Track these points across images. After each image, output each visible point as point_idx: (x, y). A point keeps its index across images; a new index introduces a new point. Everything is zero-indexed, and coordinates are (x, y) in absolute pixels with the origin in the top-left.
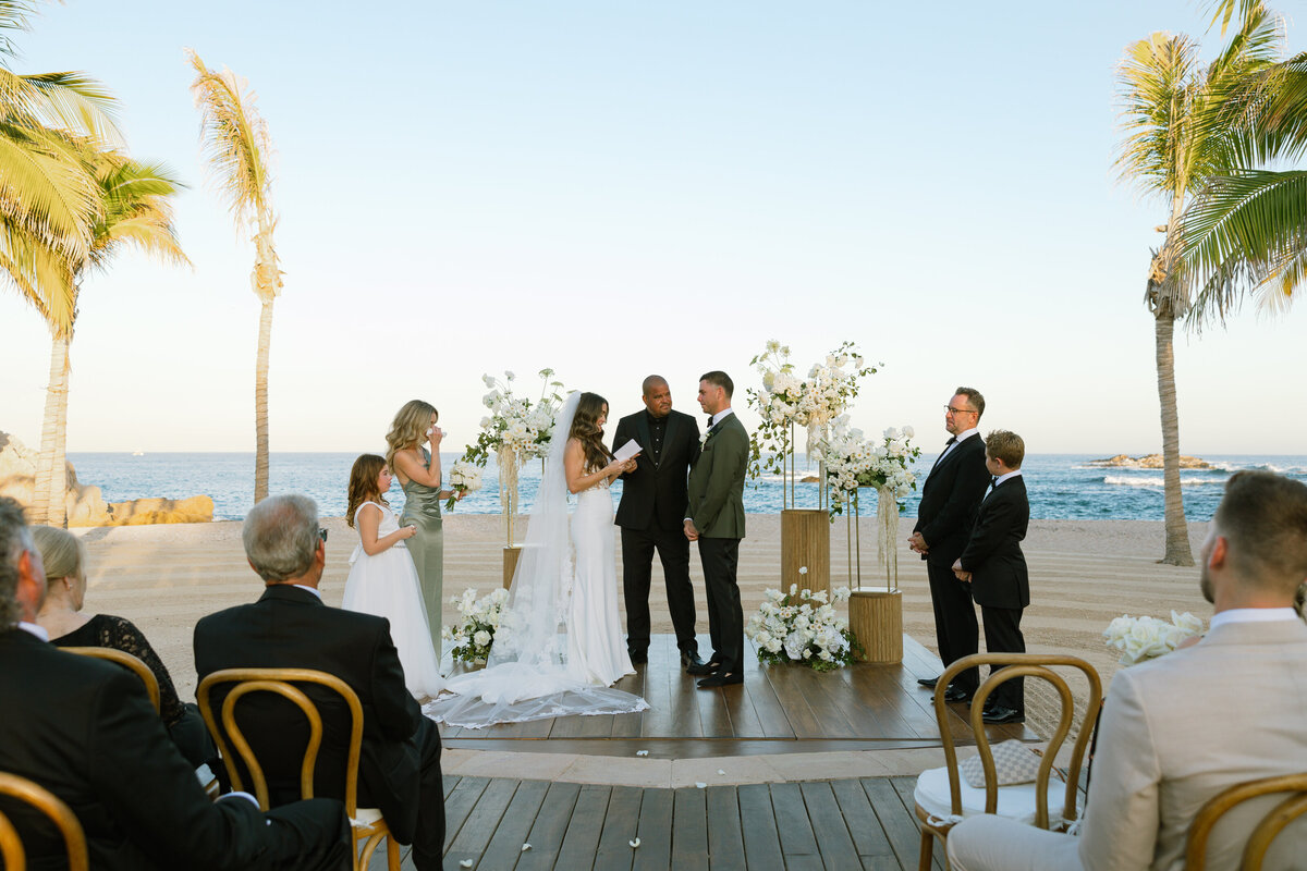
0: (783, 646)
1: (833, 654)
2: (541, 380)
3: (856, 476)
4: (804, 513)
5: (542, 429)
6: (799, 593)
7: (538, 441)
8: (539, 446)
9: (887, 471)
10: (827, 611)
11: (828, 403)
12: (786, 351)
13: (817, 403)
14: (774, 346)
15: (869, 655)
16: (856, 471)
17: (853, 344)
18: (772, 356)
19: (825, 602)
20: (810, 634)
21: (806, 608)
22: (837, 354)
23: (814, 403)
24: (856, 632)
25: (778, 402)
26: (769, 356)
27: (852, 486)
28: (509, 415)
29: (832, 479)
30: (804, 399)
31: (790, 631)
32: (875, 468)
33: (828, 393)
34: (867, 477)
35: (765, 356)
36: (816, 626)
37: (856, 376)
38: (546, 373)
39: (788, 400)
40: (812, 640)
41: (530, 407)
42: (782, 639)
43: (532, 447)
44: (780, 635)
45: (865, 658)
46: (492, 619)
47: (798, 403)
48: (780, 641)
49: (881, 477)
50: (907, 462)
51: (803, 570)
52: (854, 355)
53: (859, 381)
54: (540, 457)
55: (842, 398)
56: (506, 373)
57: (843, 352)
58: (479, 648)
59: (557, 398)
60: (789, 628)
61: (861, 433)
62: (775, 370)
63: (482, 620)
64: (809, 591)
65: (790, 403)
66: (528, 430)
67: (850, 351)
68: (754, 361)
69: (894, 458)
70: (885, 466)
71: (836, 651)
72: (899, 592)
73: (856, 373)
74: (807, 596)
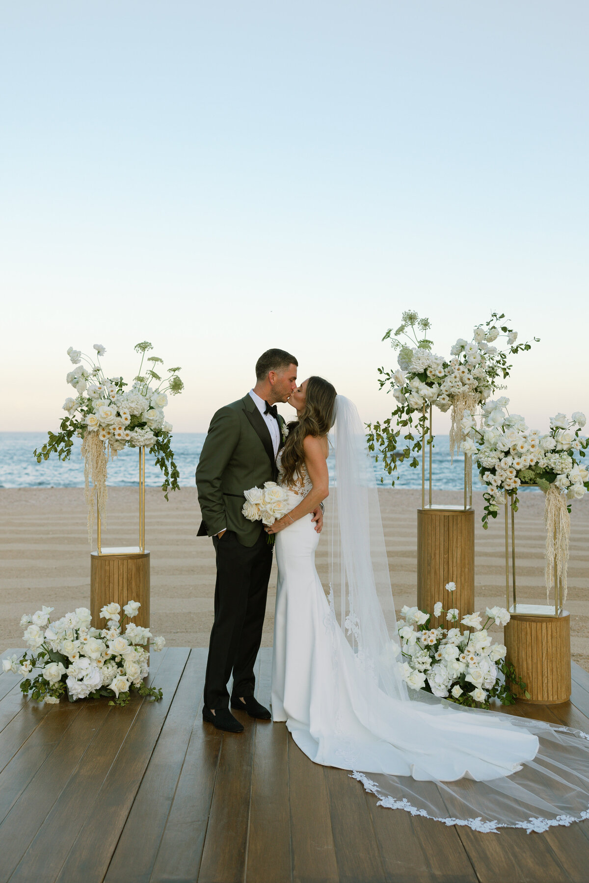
0: (426, 681)
1: (487, 690)
2: (139, 355)
3: (518, 472)
4: (447, 514)
5: (136, 413)
6: (444, 614)
7: (131, 428)
8: (132, 434)
9: (557, 469)
10: (482, 639)
11: (476, 383)
12: (425, 324)
13: (464, 384)
14: (411, 318)
15: (532, 693)
16: (518, 468)
17: (503, 316)
18: (408, 329)
19: (479, 627)
20: (459, 668)
21: (453, 633)
22: (486, 328)
23: (460, 383)
24: (515, 664)
25: (417, 382)
26: (406, 329)
27: (513, 486)
28: (96, 396)
29: (488, 476)
30: (448, 379)
31: (434, 661)
32: (543, 463)
33: (476, 372)
34: (531, 474)
35: (401, 330)
36: (468, 657)
37: (506, 353)
38: (144, 346)
39: (429, 381)
40: (463, 676)
41: (124, 388)
42: (425, 671)
43: (123, 434)
44: (422, 668)
45: (528, 696)
46: (69, 649)
47: (440, 384)
48: (423, 677)
49: (550, 475)
50: (577, 456)
51: (451, 586)
52: (504, 329)
53: (511, 359)
54: (134, 446)
55: (490, 380)
56: (95, 347)
57: (491, 325)
58: (51, 683)
59: (154, 375)
60: (433, 657)
61: (522, 419)
62: (412, 345)
63: (55, 647)
64: (456, 612)
65: (430, 385)
66: (118, 415)
67: (499, 324)
68: (388, 335)
69: (562, 451)
70: (554, 461)
71: (490, 687)
72: (565, 614)
73: (506, 349)
74: (454, 617)
